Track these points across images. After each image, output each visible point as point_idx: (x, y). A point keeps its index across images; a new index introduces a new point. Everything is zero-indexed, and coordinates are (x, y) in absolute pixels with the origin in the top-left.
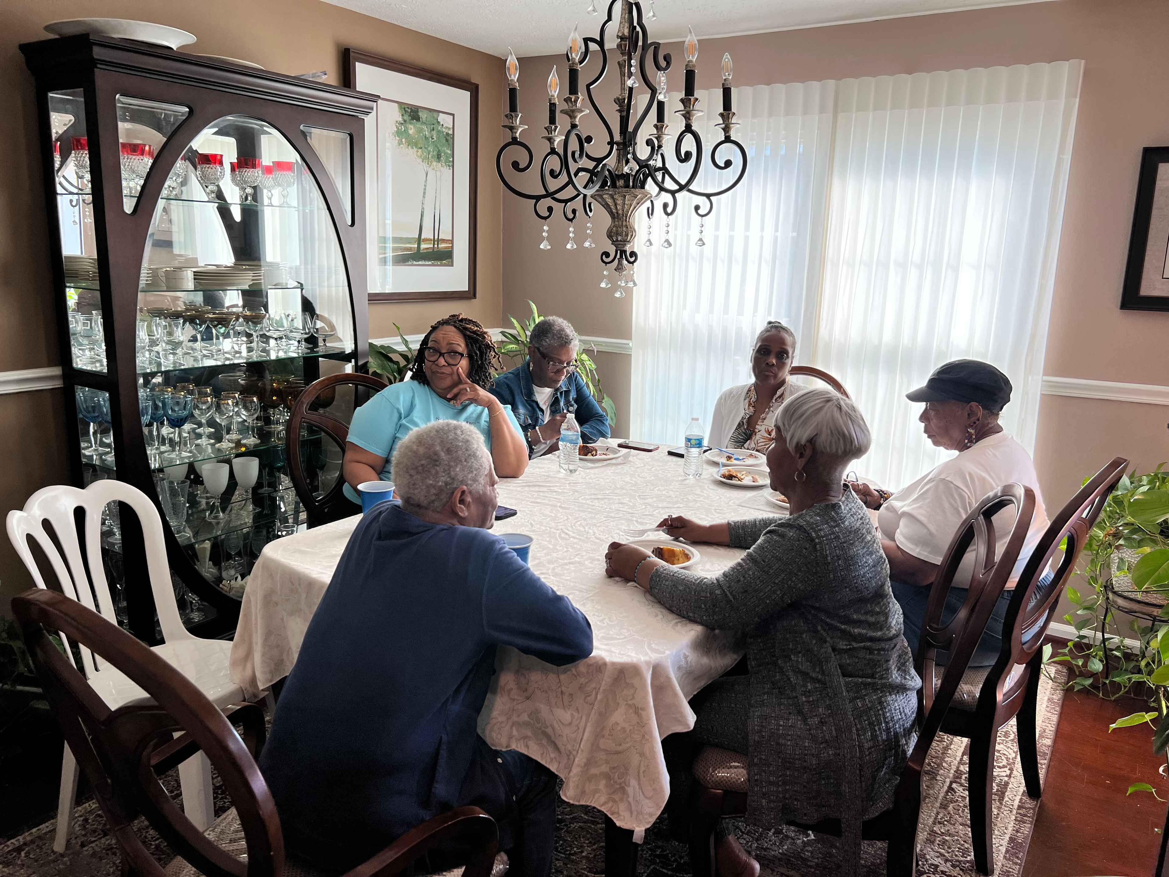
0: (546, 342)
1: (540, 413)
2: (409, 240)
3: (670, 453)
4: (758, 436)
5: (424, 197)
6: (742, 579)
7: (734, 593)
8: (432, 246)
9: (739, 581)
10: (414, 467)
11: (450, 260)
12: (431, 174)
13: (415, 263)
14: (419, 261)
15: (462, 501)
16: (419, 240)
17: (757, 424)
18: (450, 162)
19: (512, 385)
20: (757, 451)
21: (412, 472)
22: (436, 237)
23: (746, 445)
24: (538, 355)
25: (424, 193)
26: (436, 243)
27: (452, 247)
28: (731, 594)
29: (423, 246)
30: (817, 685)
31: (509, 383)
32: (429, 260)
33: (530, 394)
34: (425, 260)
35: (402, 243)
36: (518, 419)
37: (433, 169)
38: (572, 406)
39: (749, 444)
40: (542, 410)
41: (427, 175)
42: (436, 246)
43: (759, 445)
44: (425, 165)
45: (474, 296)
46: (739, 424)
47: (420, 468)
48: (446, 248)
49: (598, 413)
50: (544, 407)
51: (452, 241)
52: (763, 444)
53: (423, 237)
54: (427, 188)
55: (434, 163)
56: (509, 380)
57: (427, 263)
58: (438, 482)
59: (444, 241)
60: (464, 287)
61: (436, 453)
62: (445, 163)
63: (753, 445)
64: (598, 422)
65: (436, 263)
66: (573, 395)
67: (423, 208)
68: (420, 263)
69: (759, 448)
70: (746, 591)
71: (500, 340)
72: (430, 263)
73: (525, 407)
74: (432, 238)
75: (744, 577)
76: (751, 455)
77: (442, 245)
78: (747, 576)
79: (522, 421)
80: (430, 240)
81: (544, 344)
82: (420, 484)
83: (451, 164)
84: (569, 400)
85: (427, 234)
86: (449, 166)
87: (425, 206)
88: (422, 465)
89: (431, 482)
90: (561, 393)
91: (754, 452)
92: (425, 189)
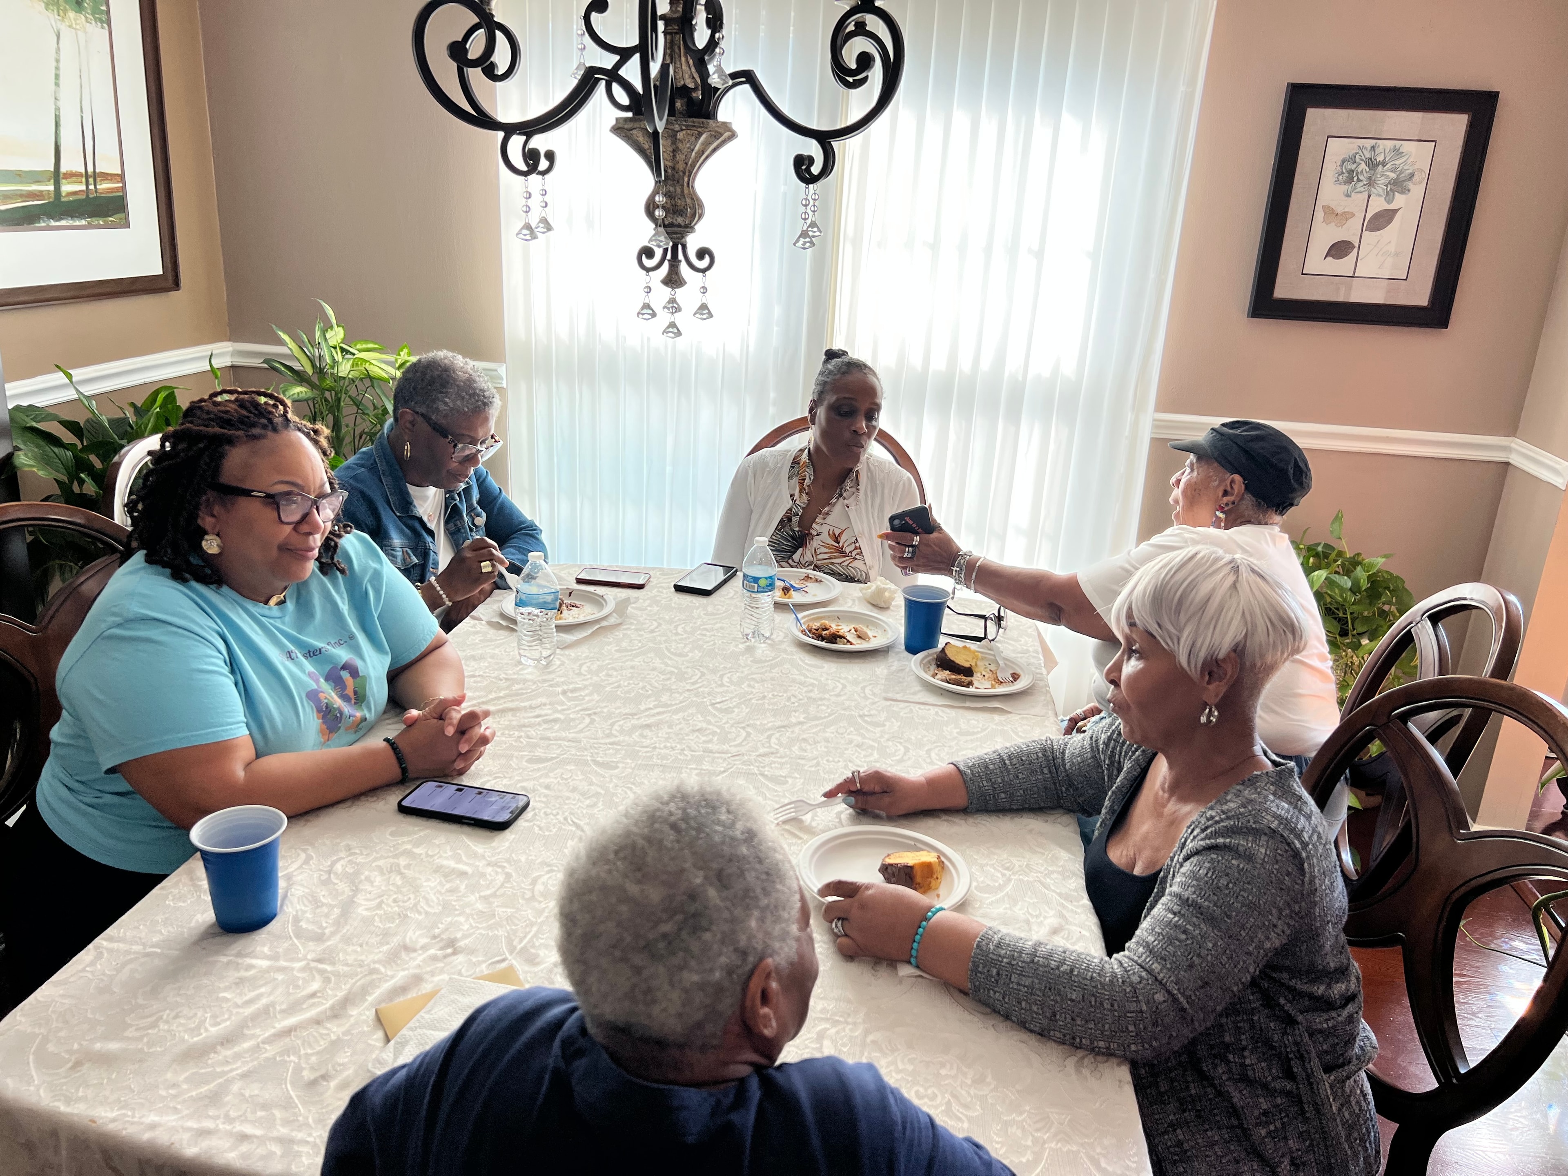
0: (446, 404)
1: (429, 539)
2: (35, 177)
3: (679, 589)
4: (815, 543)
5: (57, 84)
6: (1197, 960)
7: (1188, 993)
8: (83, 187)
9: (1191, 966)
10: (642, 943)
11: (122, 215)
12: (67, 36)
13: (53, 223)
14: (60, 219)
15: (765, 998)
16: (57, 176)
17: (814, 521)
18: (102, 12)
19: (368, 492)
20: (817, 568)
21: (638, 960)
22: (90, 169)
23: (796, 557)
24: (423, 427)
25: (57, 76)
26: (91, 180)
27: (124, 188)
28: (1183, 994)
29: (67, 188)
30: (1279, 1101)
31: (365, 490)
32: (81, 216)
33: (405, 505)
34: (72, 217)
35: (21, 183)
36: (392, 557)
37: (70, 26)
38: (478, 515)
39: (802, 555)
40: (431, 533)
41: (58, 37)
42: (92, 187)
43: (820, 557)
44: (51, 16)
45: (176, 285)
46: (781, 521)
47: (662, 945)
48: (112, 190)
49: (523, 523)
50: (432, 526)
51: (122, 177)
52: (826, 556)
53: (63, 169)
54: (61, 65)
55: (71, 14)
56: (362, 481)
57: (77, 223)
58: (711, 970)
59: (106, 176)
60: (154, 267)
61: (693, 896)
62: (93, 14)
63: (808, 557)
64: (527, 539)
65: (96, 221)
66: (475, 495)
67: (57, 109)
68: (63, 223)
69: (819, 563)
70: (1206, 984)
71: (229, 364)
72: (83, 222)
73: (402, 532)
74: (83, 171)
75: (1199, 955)
76: (808, 577)
77: (103, 186)
78: (1204, 952)
79: (399, 560)
80: (79, 175)
81: (442, 407)
82: (666, 987)
83: (104, 18)
84: (472, 505)
85: (71, 163)
86: (101, 21)
87: (60, 104)
88: (665, 936)
89: (695, 978)
90: (459, 494)
91: (810, 572)
92: (57, 68)
